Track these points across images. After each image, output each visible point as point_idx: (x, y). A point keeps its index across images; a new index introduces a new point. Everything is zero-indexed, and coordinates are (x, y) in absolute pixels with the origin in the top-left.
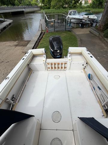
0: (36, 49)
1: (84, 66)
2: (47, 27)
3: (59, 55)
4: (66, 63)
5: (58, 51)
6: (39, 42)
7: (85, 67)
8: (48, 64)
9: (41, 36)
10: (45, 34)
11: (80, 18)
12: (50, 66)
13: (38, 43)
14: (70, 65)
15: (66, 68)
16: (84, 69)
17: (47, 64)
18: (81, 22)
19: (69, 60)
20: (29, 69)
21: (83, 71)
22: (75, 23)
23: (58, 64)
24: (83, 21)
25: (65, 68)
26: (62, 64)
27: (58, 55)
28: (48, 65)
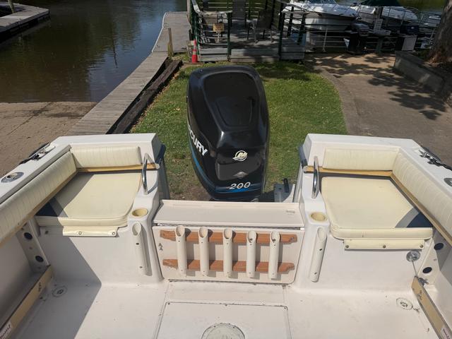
0: (127, 131)
1: (421, 264)
2: (193, 43)
3: (244, 180)
4: (293, 239)
5: (241, 156)
6: (151, 101)
7: (427, 270)
8: (168, 235)
9: (163, 77)
10: (182, 68)
11: (345, 15)
12: (176, 249)
13: (140, 108)
14: (318, 253)
15: (291, 267)
16: (422, 281)
17: (158, 239)
18: (349, 28)
19: (313, 216)
20: (31, 265)
21: (410, 296)
22: (323, 33)
23: (238, 240)
24: (360, 25)
25: (283, 267)
26: (262, 241)
27: (238, 181)
28: (166, 242)
